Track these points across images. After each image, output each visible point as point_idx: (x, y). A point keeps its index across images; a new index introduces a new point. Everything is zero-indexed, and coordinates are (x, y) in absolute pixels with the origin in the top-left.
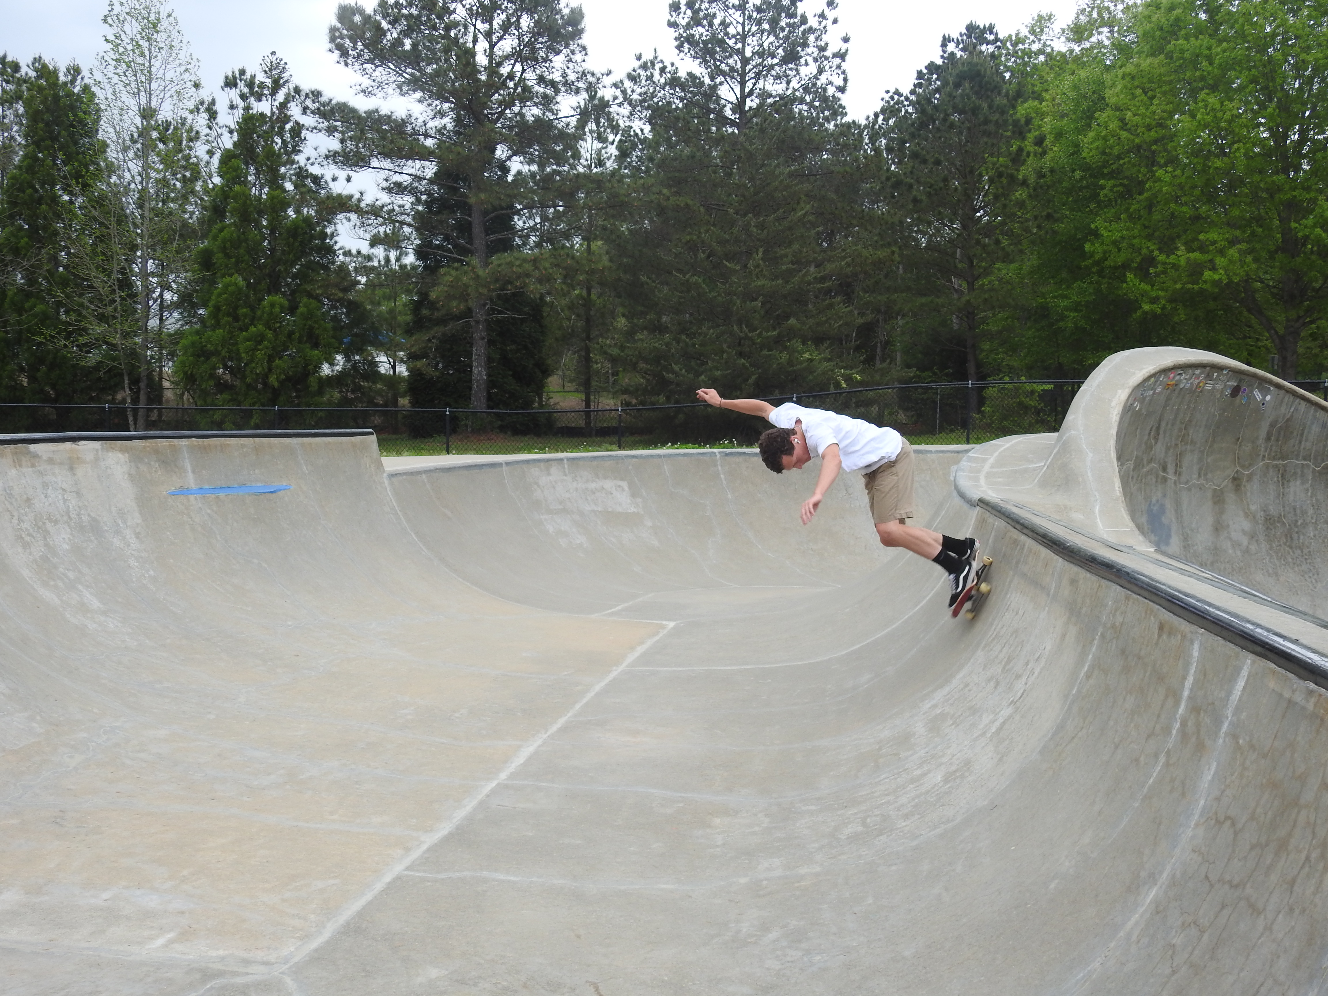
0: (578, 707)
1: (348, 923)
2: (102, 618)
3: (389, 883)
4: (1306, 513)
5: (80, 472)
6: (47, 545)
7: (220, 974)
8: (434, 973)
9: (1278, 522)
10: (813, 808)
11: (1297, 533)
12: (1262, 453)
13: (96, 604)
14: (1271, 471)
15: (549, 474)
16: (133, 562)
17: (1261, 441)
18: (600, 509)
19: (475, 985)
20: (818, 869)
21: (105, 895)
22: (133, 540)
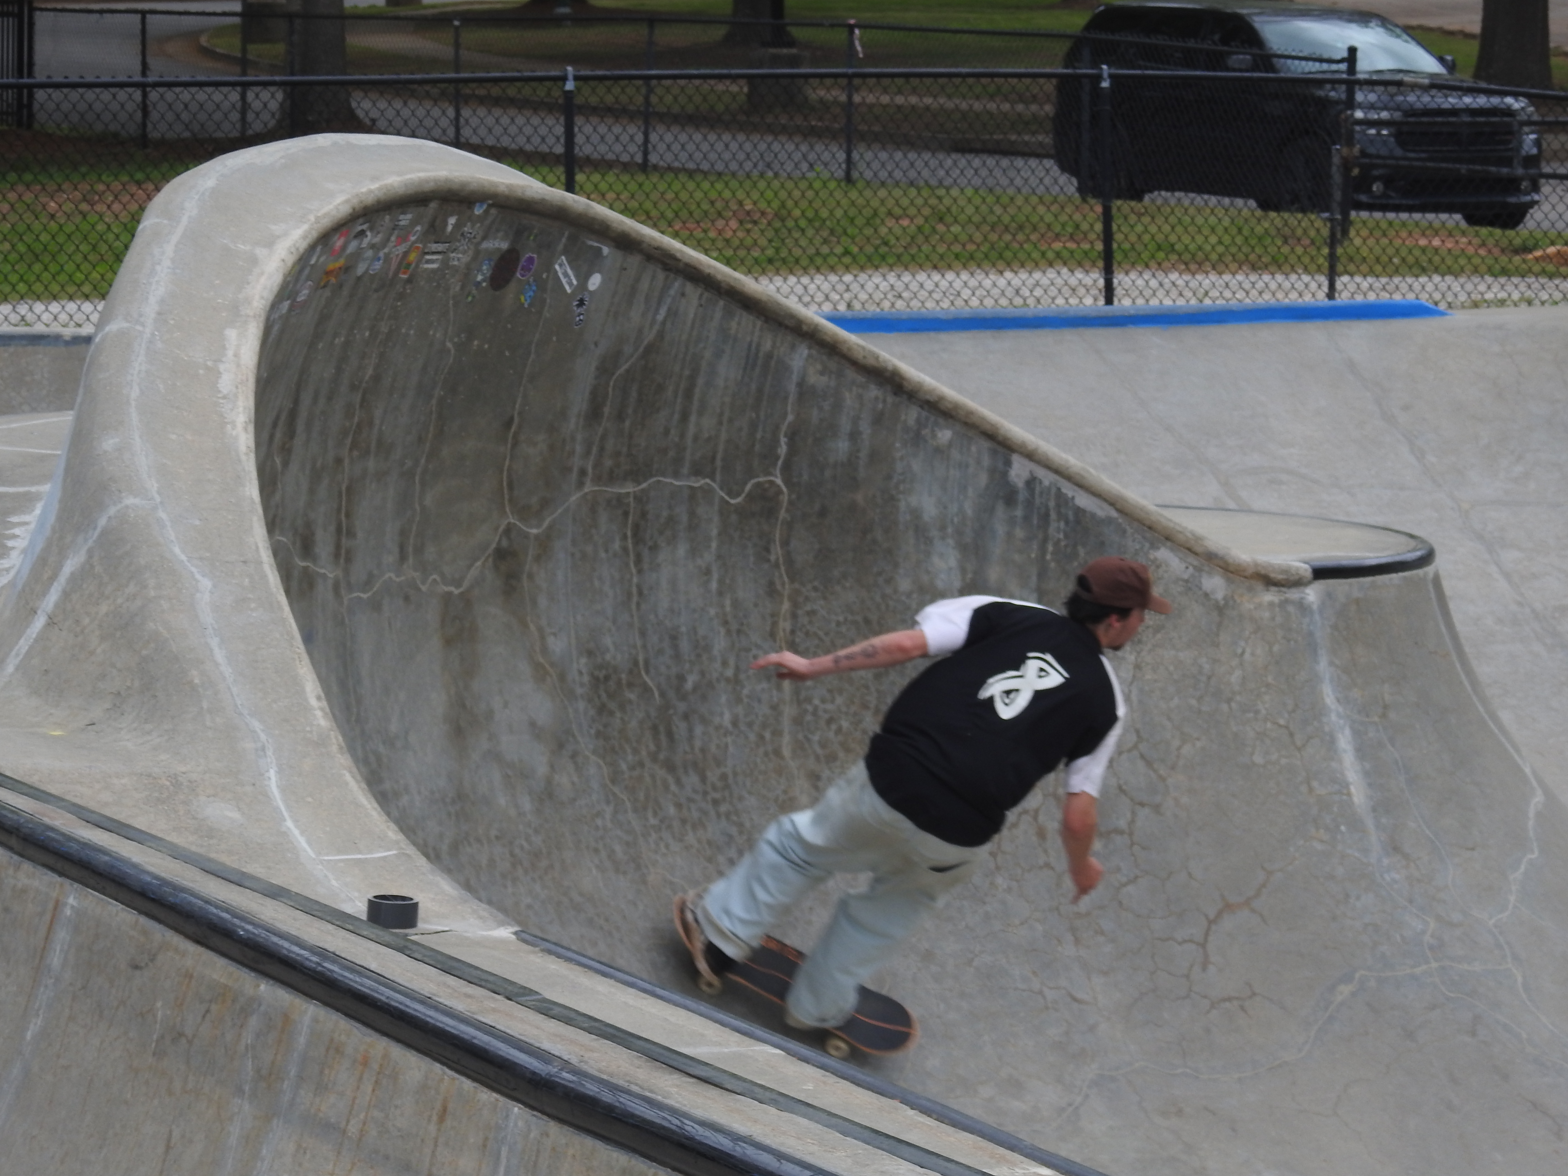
4: (708, 648)
9: (630, 685)
11: (686, 717)
12: (576, 462)
14: (603, 517)
17: (572, 424)
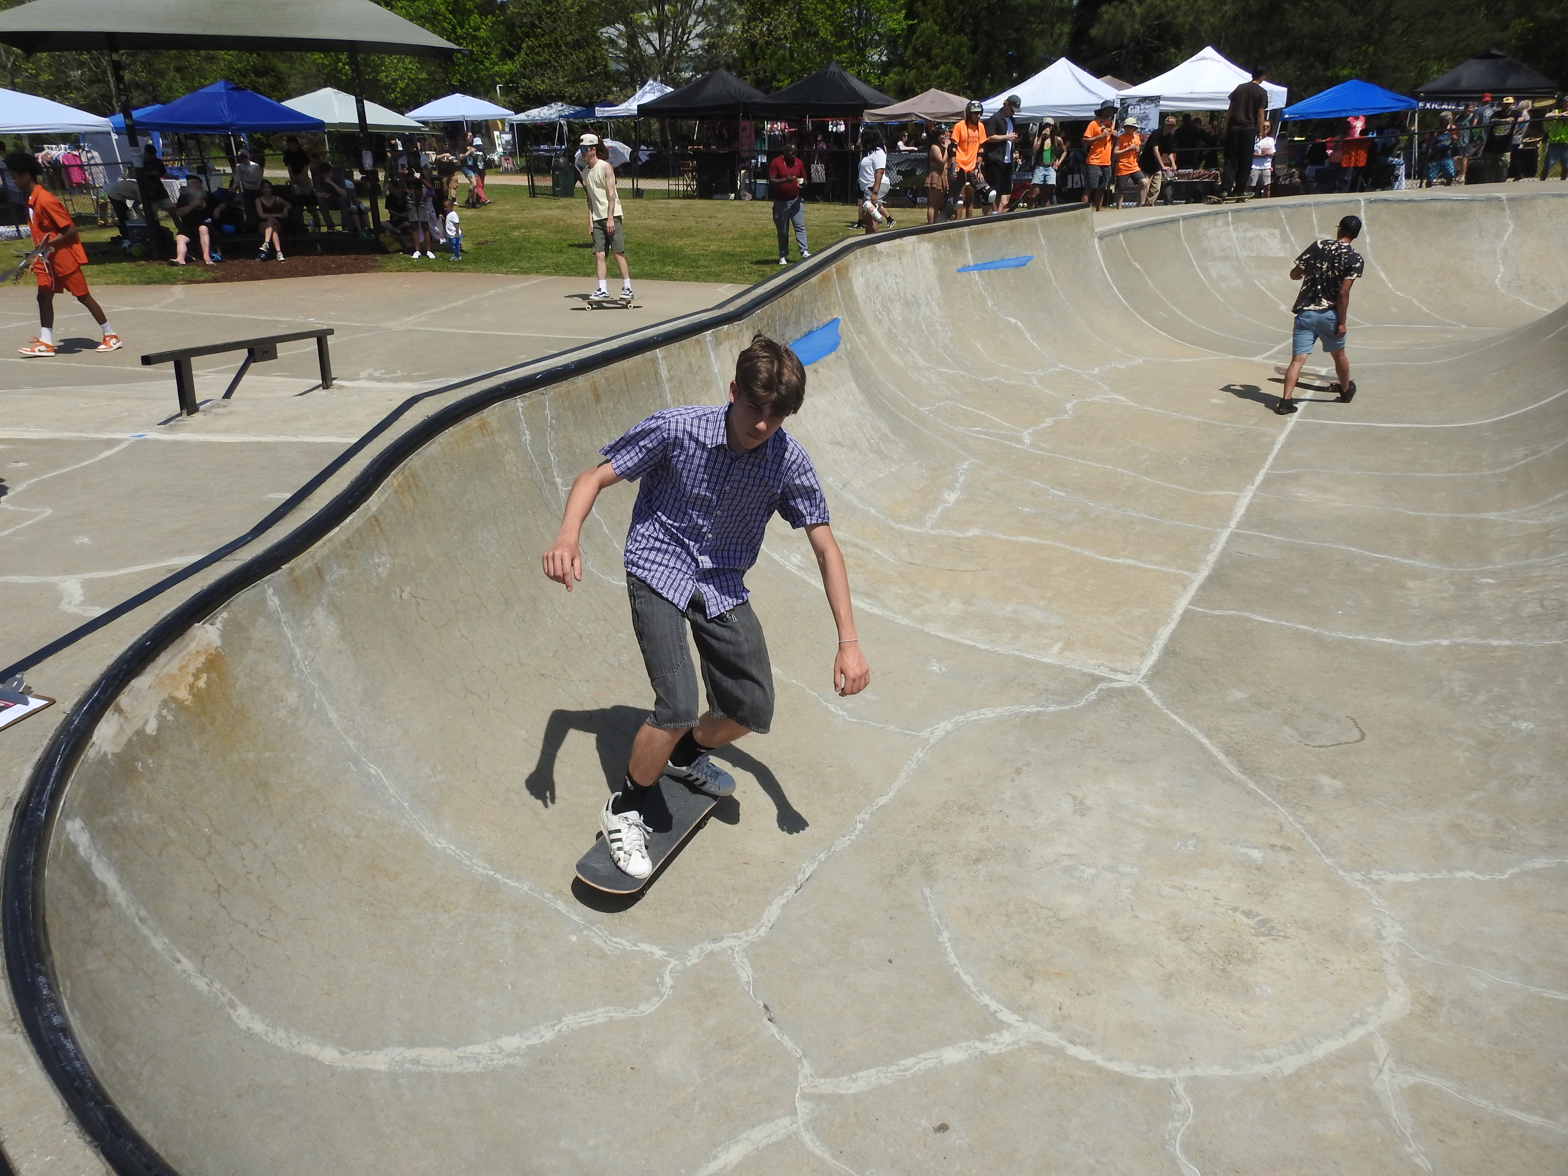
0: (1271, 458)
1: (1166, 647)
2: (927, 374)
3: (1182, 615)
5: (904, 260)
6: (890, 319)
7: (1102, 679)
8: (1238, 695)
10: (1491, 581)
13: (922, 362)
15: (1216, 226)
16: (938, 327)
18: (1254, 254)
19: (1269, 708)
20: (1507, 643)
21: (1009, 608)
22: (937, 310)
